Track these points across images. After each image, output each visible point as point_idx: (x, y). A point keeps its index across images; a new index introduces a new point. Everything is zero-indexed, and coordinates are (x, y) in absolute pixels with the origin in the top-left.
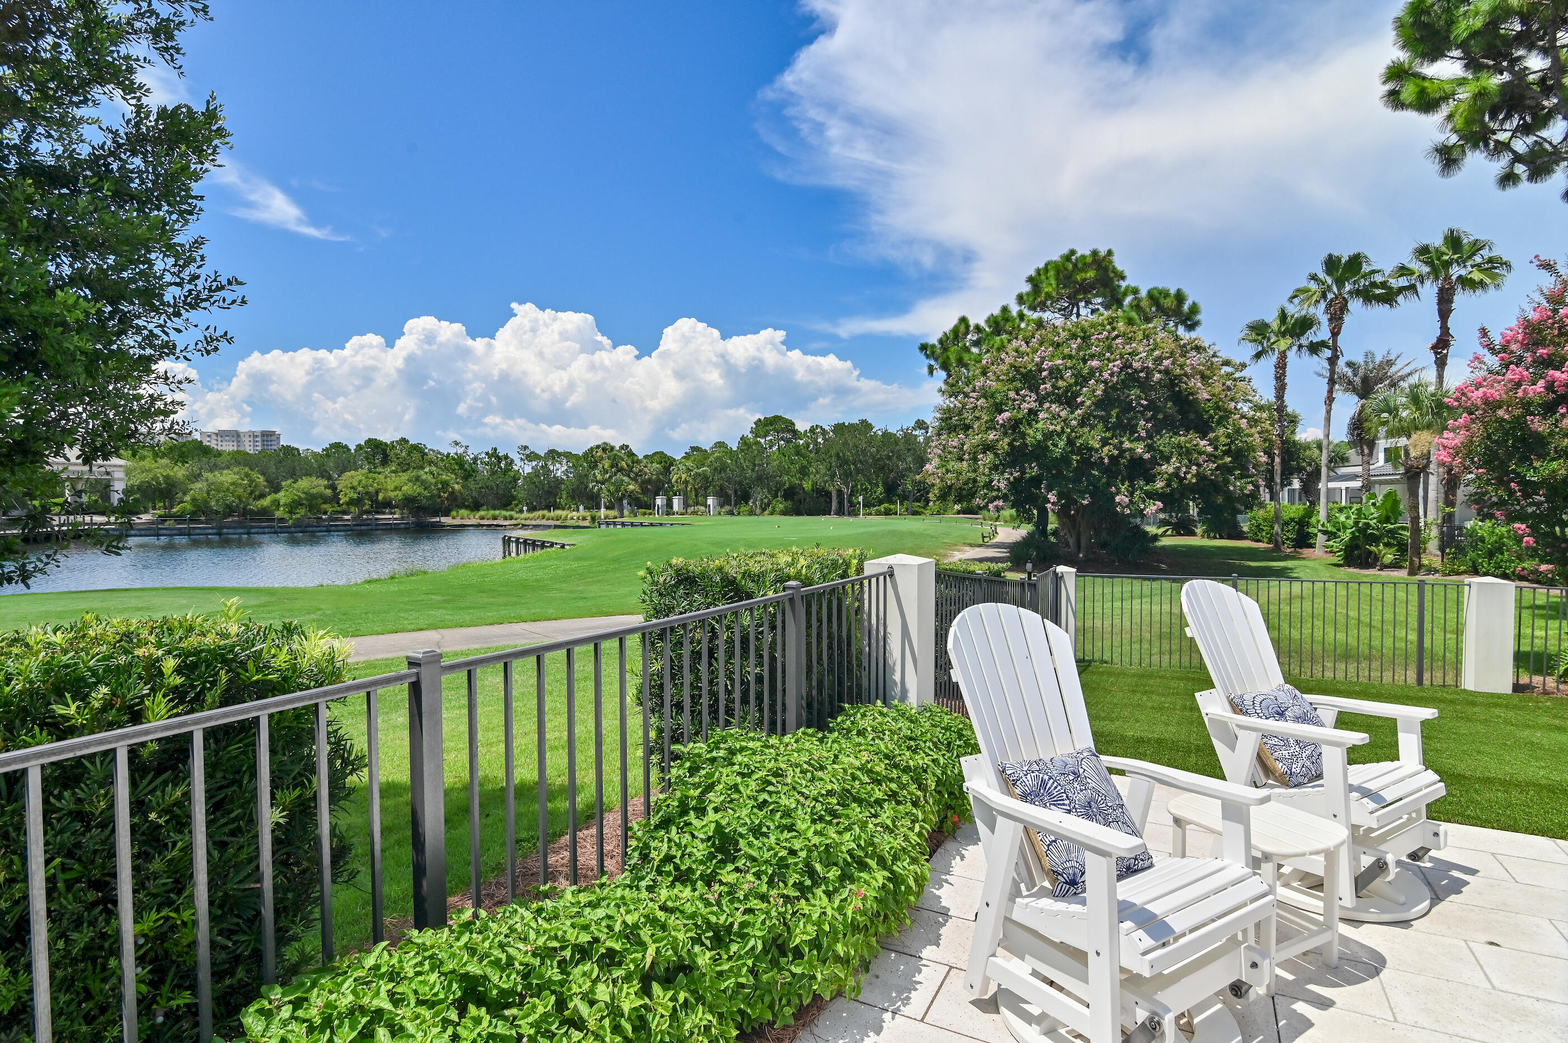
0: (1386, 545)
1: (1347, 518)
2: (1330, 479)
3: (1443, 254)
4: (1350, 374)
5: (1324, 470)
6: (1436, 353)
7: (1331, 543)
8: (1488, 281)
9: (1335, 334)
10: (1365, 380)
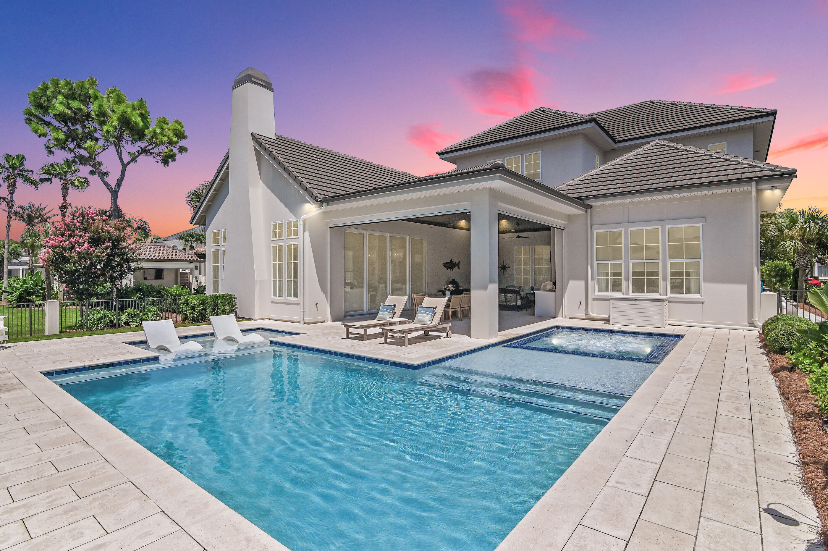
0: (37, 296)
1: (18, 284)
2: (8, 265)
3: (64, 168)
4: (21, 212)
5: (6, 261)
6: (61, 211)
7: (9, 297)
8: (80, 187)
9: (11, 193)
10: (29, 216)
